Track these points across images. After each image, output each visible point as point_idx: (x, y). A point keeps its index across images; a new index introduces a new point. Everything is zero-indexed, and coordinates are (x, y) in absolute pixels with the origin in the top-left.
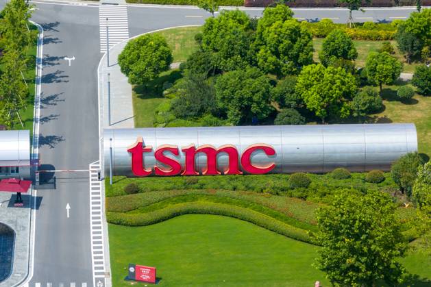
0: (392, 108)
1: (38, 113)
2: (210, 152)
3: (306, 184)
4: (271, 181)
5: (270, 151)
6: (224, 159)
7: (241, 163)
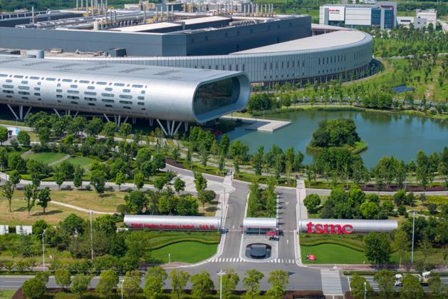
2: (332, 226)
4: (351, 236)
5: (351, 227)
6: (336, 228)
7: (342, 230)
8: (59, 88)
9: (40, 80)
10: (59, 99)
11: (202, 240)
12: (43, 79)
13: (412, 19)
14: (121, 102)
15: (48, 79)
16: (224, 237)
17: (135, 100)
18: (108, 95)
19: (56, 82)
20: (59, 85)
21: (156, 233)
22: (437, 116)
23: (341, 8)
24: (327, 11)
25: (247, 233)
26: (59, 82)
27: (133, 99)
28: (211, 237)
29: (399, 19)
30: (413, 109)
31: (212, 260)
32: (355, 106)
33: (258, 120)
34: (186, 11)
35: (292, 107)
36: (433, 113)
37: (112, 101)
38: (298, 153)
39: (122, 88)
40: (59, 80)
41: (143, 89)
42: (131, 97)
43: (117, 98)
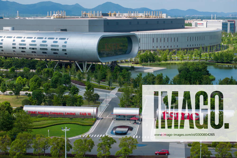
8: (14, 42)
9: (3, 38)
10: (14, 49)
11: (80, 123)
12: (4, 37)
14: (52, 49)
15: (7, 37)
17: (60, 48)
18: (44, 45)
19: (13, 39)
20: (14, 40)
21: (46, 118)
23: (204, 22)
24: (197, 24)
25: (117, 119)
26: (14, 39)
27: (59, 47)
28: (87, 121)
31: (83, 136)
32: (209, 62)
33: (144, 67)
34: (111, 16)
35: (168, 62)
37: (46, 49)
38: (165, 77)
39: (53, 40)
40: (14, 37)
41: (66, 40)
42: (58, 46)
43: (49, 47)
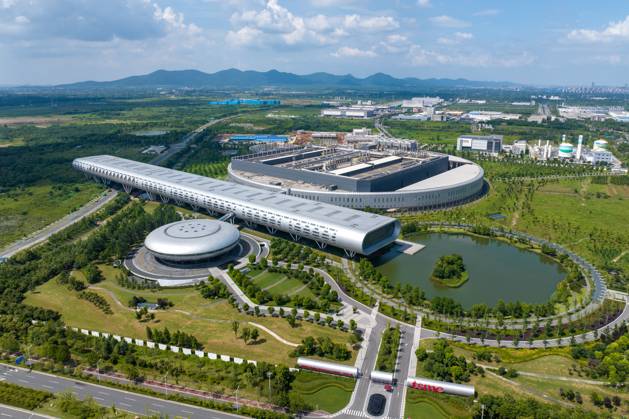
0: (472, 377)
1: (397, 361)
3: (448, 398)
4: (441, 396)
5: (442, 389)
10: (290, 230)
12: (282, 216)
13: (511, 147)
14: (322, 237)
15: (285, 217)
16: (358, 381)
17: (330, 238)
18: (316, 232)
19: (289, 220)
22: (518, 245)
23: (470, 140)
24: (462, 141)
29: (503, 147)
30: (503, 236)
31: (344, 411)
32: (467, 231)
33: (406, 242)
36: (516, 242)
37: (318, 236)
40: (291, 219)
